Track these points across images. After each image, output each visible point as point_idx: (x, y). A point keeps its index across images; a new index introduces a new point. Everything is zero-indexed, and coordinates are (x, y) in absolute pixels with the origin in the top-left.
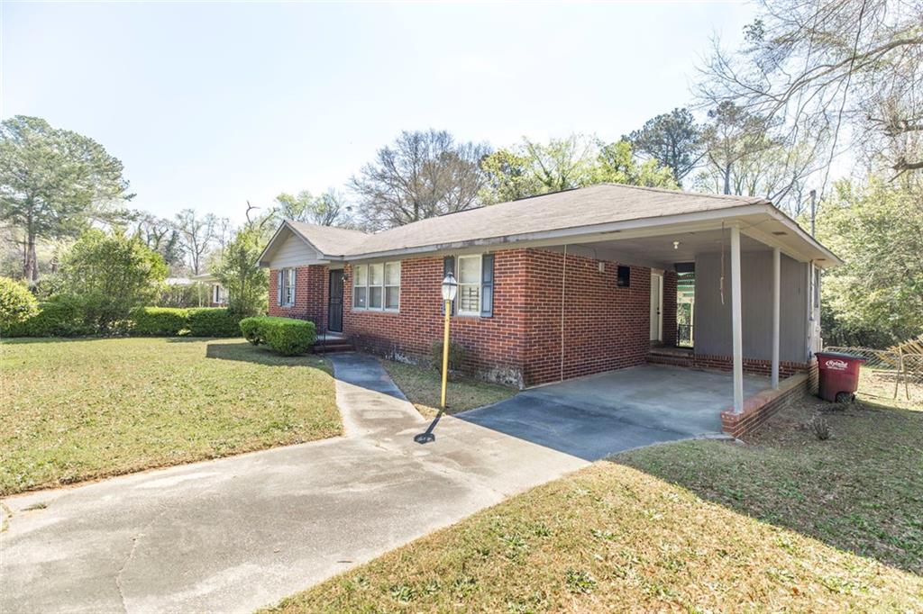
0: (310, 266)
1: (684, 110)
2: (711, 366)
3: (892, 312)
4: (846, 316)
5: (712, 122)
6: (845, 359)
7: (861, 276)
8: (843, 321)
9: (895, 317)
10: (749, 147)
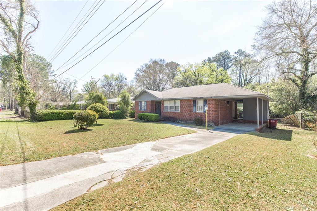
0: (151, 101)
1: (227, 51)
2: (247, 123)
3: (284, 110)
4: (274, 111)
5: (236, 55)
6: (274, 120)
7: (277, 102)
8: (273, 112)
9: (285, 111)
10: (246, 63)
